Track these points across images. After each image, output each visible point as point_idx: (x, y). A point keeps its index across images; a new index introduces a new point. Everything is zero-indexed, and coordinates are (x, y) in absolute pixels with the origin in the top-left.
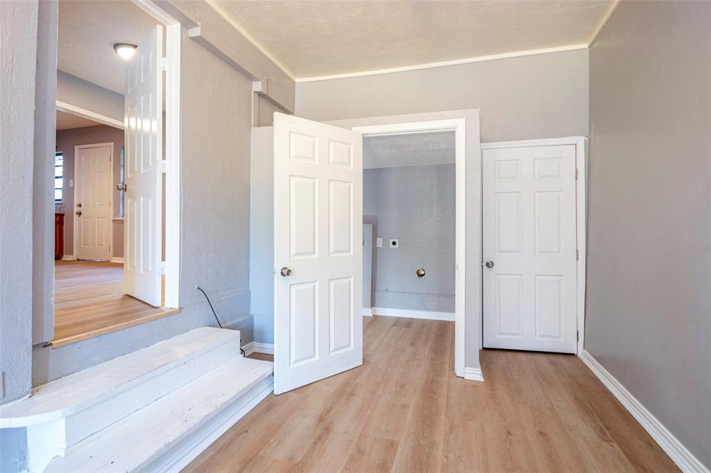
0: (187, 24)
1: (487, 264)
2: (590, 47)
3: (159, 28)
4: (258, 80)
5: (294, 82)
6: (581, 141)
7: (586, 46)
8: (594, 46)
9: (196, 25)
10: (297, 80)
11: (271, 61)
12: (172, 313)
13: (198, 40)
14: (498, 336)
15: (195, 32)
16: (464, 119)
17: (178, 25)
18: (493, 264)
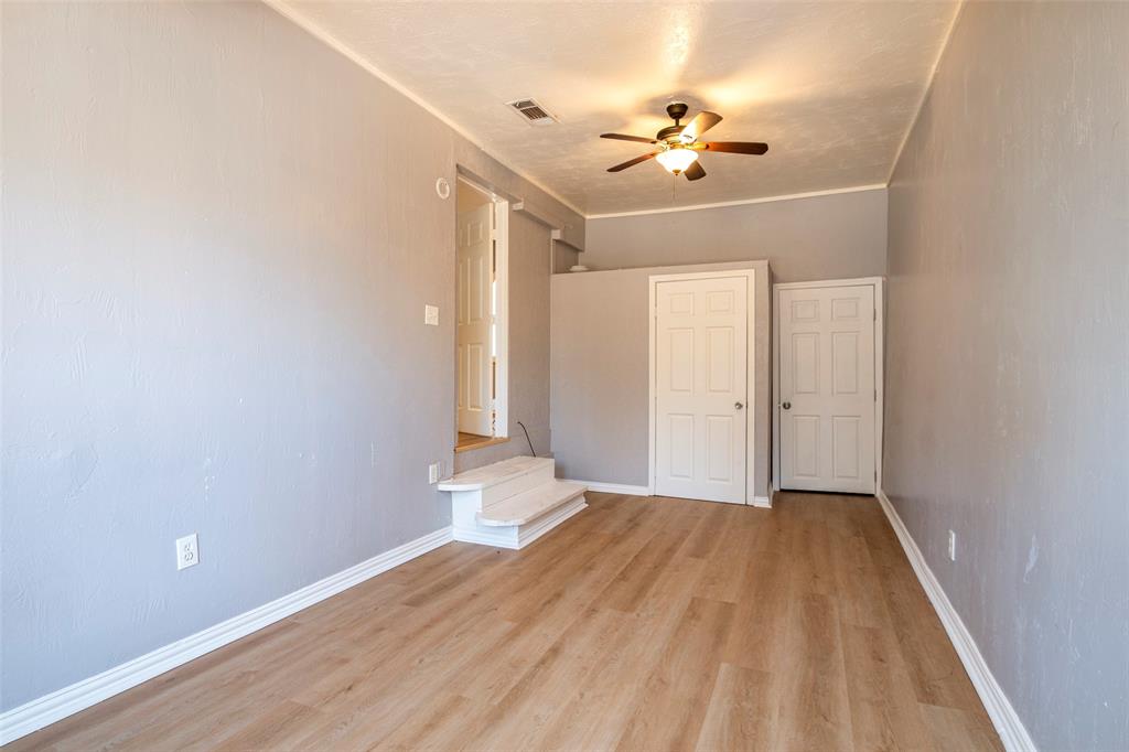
0: (512, 201)
1: (784, 406)
2: (888, 186)
3: (491, 205)
4: (556, 229)
5: (584, 219)
6: (878, 281)
7: (884, 186)
8: (893, 185)
9: (520, 201)
10: (588, 217)
11: (567, 208)
12: (502, 441)
13: (519, 212)
14: (796, 478)
15: (519, 206)
16: (753, 271)
17: (507, 202)
18: (789, 405)
